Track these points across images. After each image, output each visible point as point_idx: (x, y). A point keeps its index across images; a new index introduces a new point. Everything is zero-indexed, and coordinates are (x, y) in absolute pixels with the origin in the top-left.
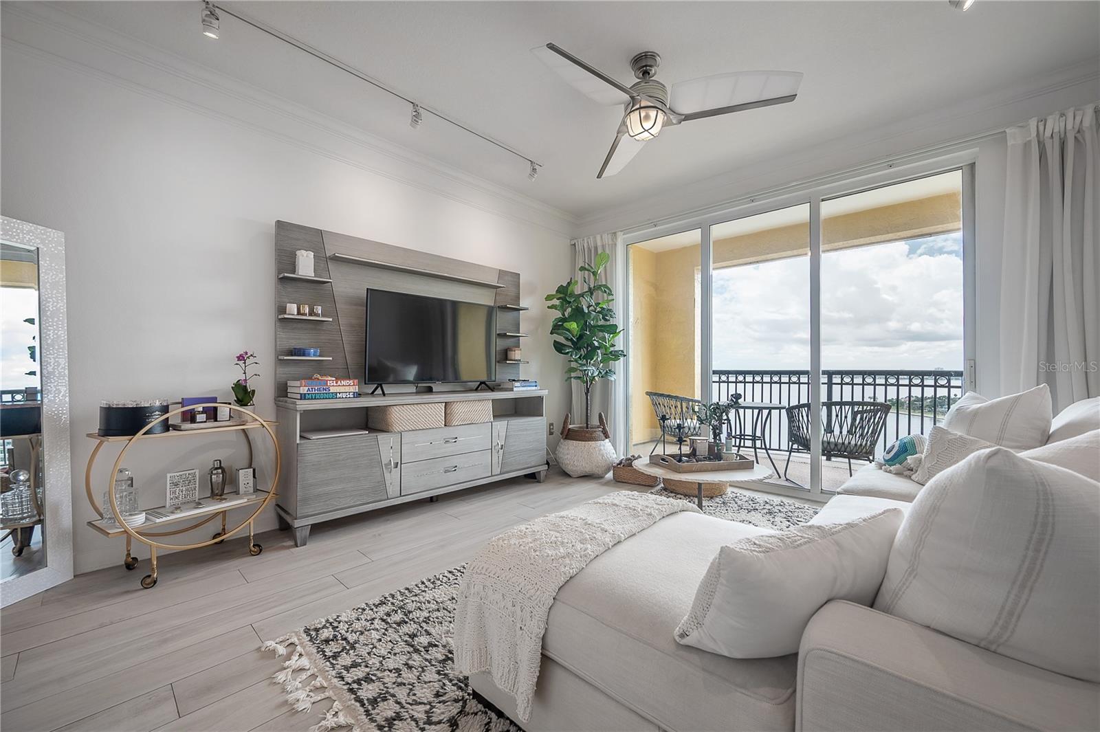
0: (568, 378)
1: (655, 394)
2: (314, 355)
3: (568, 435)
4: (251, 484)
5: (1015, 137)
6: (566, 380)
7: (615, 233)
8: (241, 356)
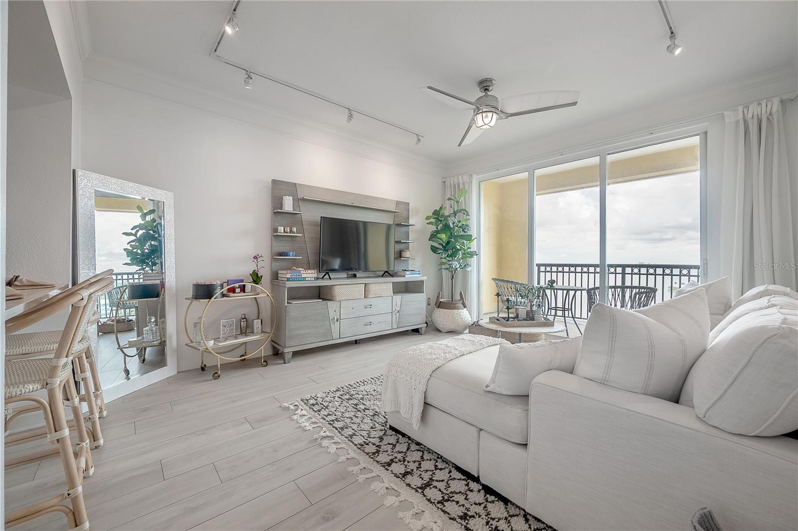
0: (440, 269)
1: (498, 280)
2: (293, 256)
3: (440, 305)
4: (260, 328)
5: (730, 118)
6: (439, 270)
7: (471, 175)
8: (255, 256)
